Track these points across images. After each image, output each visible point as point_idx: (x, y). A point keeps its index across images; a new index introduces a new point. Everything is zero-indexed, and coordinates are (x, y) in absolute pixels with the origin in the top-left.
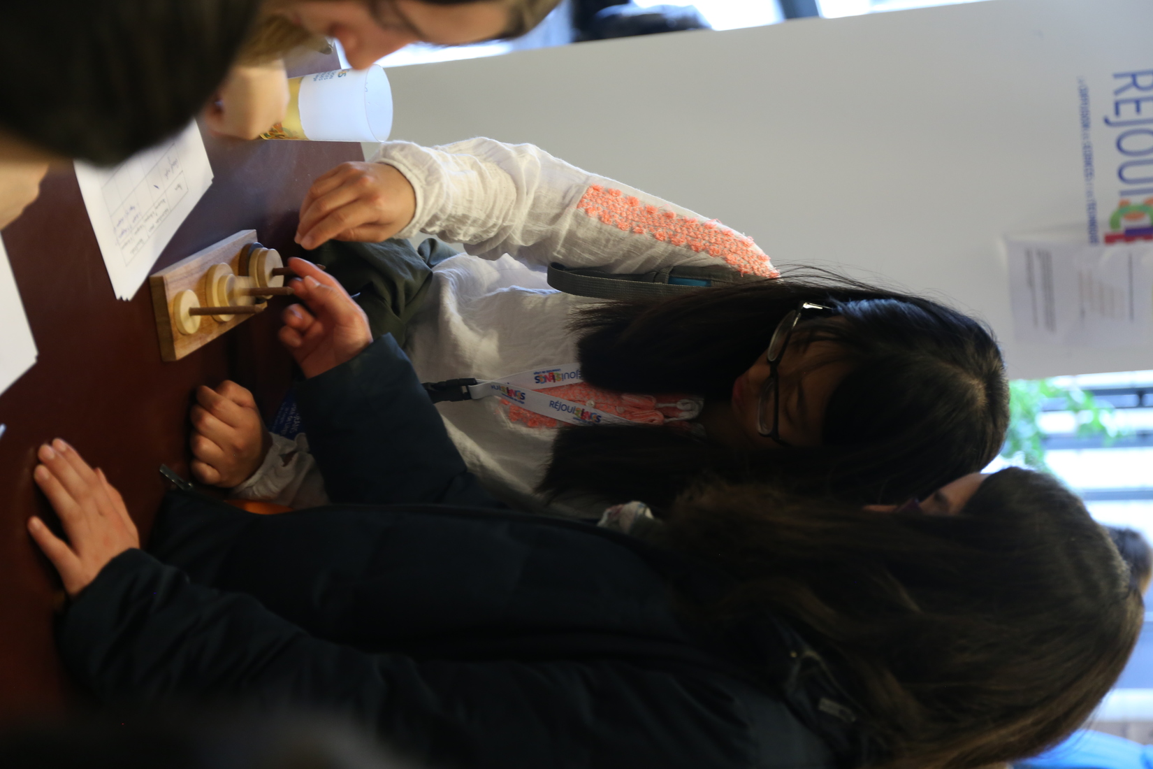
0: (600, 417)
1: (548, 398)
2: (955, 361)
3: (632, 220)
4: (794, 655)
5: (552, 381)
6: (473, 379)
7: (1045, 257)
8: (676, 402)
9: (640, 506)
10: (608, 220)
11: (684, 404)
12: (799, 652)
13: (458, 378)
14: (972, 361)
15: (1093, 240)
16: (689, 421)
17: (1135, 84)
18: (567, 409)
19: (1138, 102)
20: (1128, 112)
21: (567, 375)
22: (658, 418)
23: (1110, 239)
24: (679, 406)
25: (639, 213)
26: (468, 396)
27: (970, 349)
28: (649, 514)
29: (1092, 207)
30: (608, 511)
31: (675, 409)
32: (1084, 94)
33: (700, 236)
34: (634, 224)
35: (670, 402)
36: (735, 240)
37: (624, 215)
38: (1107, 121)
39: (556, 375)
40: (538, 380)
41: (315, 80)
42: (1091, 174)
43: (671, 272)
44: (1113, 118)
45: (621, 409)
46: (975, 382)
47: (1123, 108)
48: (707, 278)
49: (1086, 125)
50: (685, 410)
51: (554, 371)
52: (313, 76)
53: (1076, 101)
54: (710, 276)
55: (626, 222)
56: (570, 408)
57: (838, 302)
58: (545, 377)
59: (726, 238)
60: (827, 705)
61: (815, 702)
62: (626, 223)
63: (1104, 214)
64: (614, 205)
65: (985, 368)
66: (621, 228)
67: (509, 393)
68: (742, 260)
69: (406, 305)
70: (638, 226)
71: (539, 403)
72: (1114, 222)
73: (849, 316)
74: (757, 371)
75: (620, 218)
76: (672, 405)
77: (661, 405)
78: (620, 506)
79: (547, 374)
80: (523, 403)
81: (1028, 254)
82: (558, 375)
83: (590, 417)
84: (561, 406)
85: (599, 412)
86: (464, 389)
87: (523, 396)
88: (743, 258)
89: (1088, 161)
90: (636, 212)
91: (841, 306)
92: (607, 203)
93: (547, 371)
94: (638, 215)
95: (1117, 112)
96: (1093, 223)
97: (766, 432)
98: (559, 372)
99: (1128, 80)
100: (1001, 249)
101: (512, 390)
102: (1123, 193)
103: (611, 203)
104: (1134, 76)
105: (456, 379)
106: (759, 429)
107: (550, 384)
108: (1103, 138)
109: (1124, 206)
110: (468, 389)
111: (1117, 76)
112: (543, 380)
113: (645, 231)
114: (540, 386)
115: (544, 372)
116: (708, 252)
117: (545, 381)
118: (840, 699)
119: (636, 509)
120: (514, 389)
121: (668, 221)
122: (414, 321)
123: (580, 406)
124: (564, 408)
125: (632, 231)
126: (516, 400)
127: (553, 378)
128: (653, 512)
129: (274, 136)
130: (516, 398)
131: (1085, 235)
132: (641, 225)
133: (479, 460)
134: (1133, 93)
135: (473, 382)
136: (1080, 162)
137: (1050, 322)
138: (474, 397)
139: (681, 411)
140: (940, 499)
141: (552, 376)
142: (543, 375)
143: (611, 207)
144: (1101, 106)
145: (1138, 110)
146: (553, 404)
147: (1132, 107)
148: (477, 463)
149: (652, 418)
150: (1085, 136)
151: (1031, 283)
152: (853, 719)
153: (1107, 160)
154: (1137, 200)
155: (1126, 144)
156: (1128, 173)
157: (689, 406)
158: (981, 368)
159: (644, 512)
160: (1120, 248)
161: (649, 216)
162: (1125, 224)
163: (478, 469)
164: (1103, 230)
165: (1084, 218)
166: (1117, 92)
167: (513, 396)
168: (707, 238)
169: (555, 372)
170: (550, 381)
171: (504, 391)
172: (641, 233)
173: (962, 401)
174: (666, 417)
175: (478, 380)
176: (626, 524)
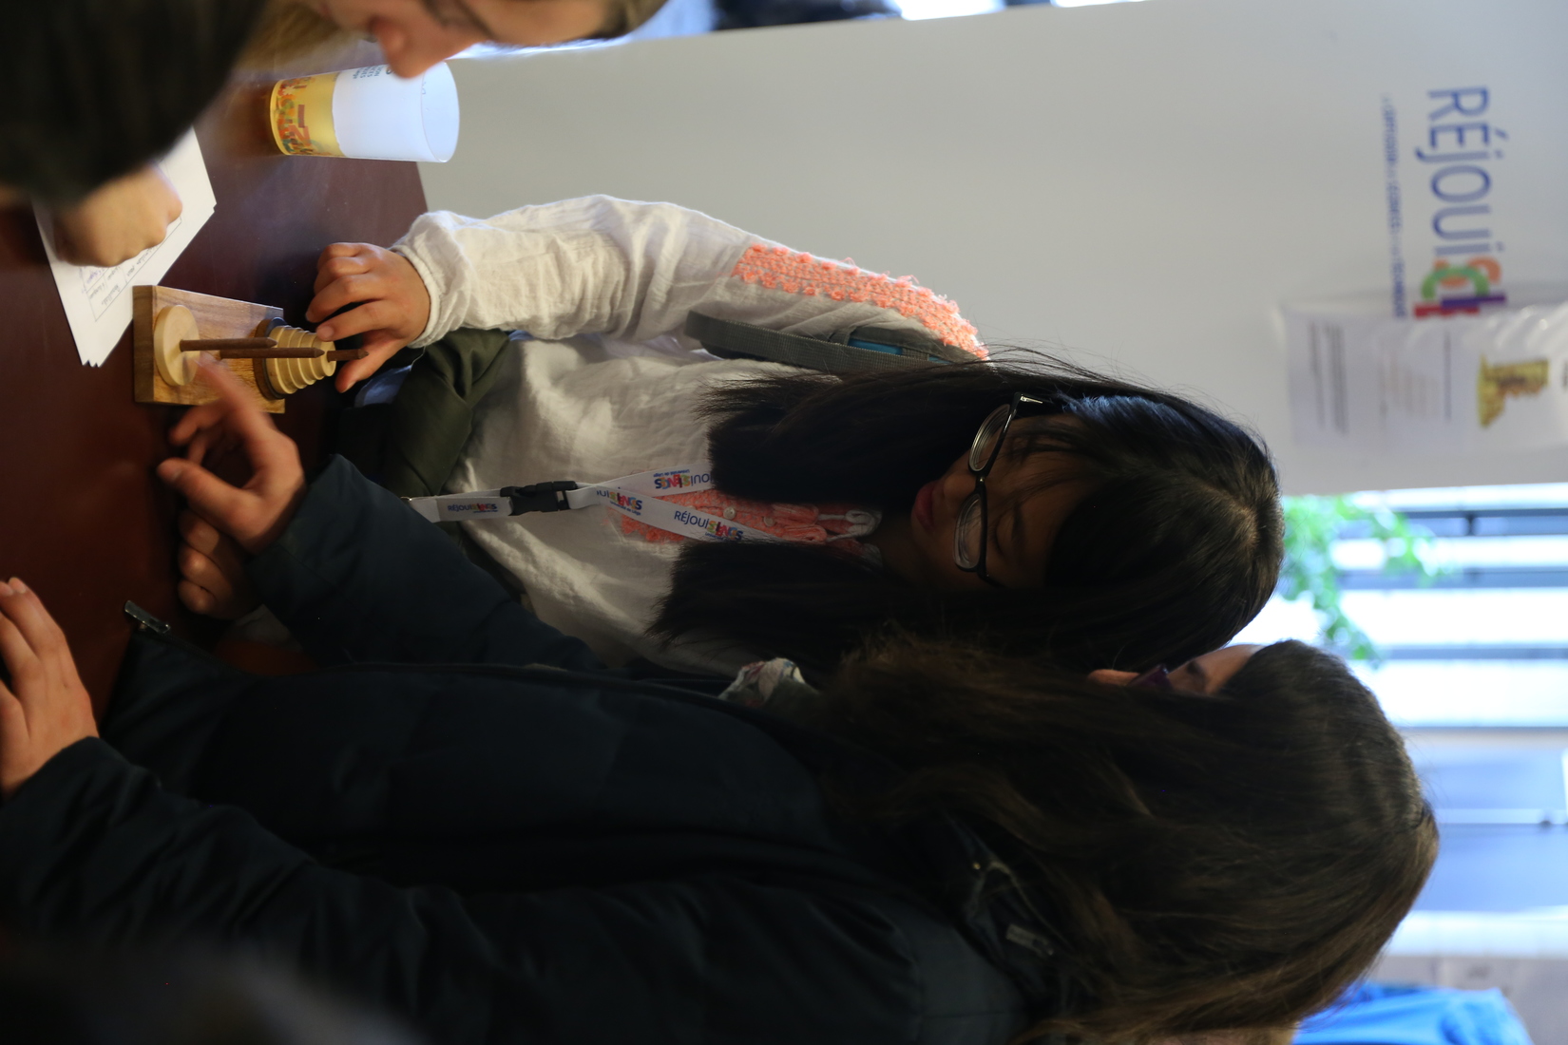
0: (742, 532)
1: (672, 508)
2: (1222, 484)
3: (802, 278)
4: (977, 866)
5: (678, 485)
6: (573, 483)
7: (1335, 334)
8: (844, 513)
9: (787, 665)
10: (771, 284)
11: (856, 515)
12: (984, 864)
13: (553, 480)
14: (1242, 484)
15: (1400, 312)
16: (861, 539)
17: (1457, 106)
18: (698, 522)
19: (1460, 131)
20: (1447, 143)
21: (697, 478)
22: (818, 536)
23: (1422, 312)
24: (849, 518)
25: (812, 270)
26: (564, 505)
27: (1241, 469)
28: (798, 675)
29: (1398, 268)
30: (745, 669)
31: (843, 522)
32: (1390, 118)
33: (888, 293)
34: (805, 283)
35: (836, 514)
36: (933, 302)
37: (792, 273)
38: (1420, 155)
39: (683, 478)
40: (659, 484)
41: (355, 76)
42: (1398, 225)
43: (852, 334)
44: (1427, 151)
45: (769, 522)
46: (1245, 512)
47: (1441, 138)
48: (898, 345)
49: (1392, 158)
50: (857, 524)
51: (680, 472)
52: (353, 71)
53: (1379, 128)
54: (902, 342)
55: (794, 281)
56: (702, 522)
57: (1071, 399)
58: (669, 481)
59: (922, 298)
60: (1017, 934)
61: (1002, 929)
62: (793, 284)
63: (1414, 278)
64: (778, 265)
65: (1258, 495)
66: (787, 291)
67: (621, 500)
68: (944, 326)
69: (474, 383)
70: (811, 285)
71: (659, 513)
72: (1427, 289)
73: (1086, 419)
74: (955, 483)
75: (787, 278)
76: (839, 517)
77: (824, 517)
78: (761, 663)
79: (671, 477)
80: (639, 514)
81: (1313, 329)
82: (686, 478)
83: (728, 533)
84: (690, 519)
85: (739, 527)
86: (560, 495)
87: (638, 505)
88: (945, 323)
89: (1394, 206)
90: (808, 269)
91: (1075, 405)
92: (769, 263)
93: (672, 473)
94: (810, 272)
95: (1433, 142)
96: (1399, 291)
97: (967, 565)
98: (686, 474)
99: (1448, 101)
100: (1278, 323)
101: (624, 497)
102: (1440, 251)
103: (774, 263)
104: (1456, 95)
105: (550, 483)
106: (958, 560)
107: (675, 490)
108: (1414, 177)
109: (1440, 268)
110: (565, 495)
111: (1435, 95)
112: (666, 484)
113: (817, 291)
114: (661, 492)
115: (667, 474)
116: (898, 310)
117: (669, 486)
118: (1035, 926)
119: (781, 668)
120: (627, 496)
121: (849, 277)
122: (485, 404)
123: (716, 519)
124: (694, 520)
125: (801, 292)
126: (629, 510)
127: (679, 482)
128: (803, 674)
129: (298, 151)
130: (630, 507)
131: (1388, 306)
132: (814, 283)
133: (572, 589)
134: (1455, 118)
135: (572, 486)
136: (1383, 208)
137: (1341, 421)
138: (572, 506)
139: (852, 524)
140: (1193, 670)
141: (678, 481)
142: (666, 477)
143: (774, 267)
144: (1412, 134)
145: (1461, 140)
146: (678, 516)
147: (1452, 137)
148: (571, 593)
149: (810, 535)
150: (1391, 173)
151: (1315, 366)
152: (1051, 953)
153: (1420, 206)
154: (1457, 261)
155: (1444, 186)
156: (1447, 225)
157: (860, 519)
158: (1253, 493)
159: (792, 672)
160: (1435, 324)
161: (825, 272)
162: (1442, 292)
163: (572, 601)
164: (1413, 299)
165: (1387, 282)
166: (1435, 116)
167: (625, 505)
168: (897, 296)
169: (681, 474)
170: (675, 486)
171: (614, 498)
172: (812, 294)
173: (1230, 538)
174: (830, 533)
175: (579, 483)
176: (768, 687)
